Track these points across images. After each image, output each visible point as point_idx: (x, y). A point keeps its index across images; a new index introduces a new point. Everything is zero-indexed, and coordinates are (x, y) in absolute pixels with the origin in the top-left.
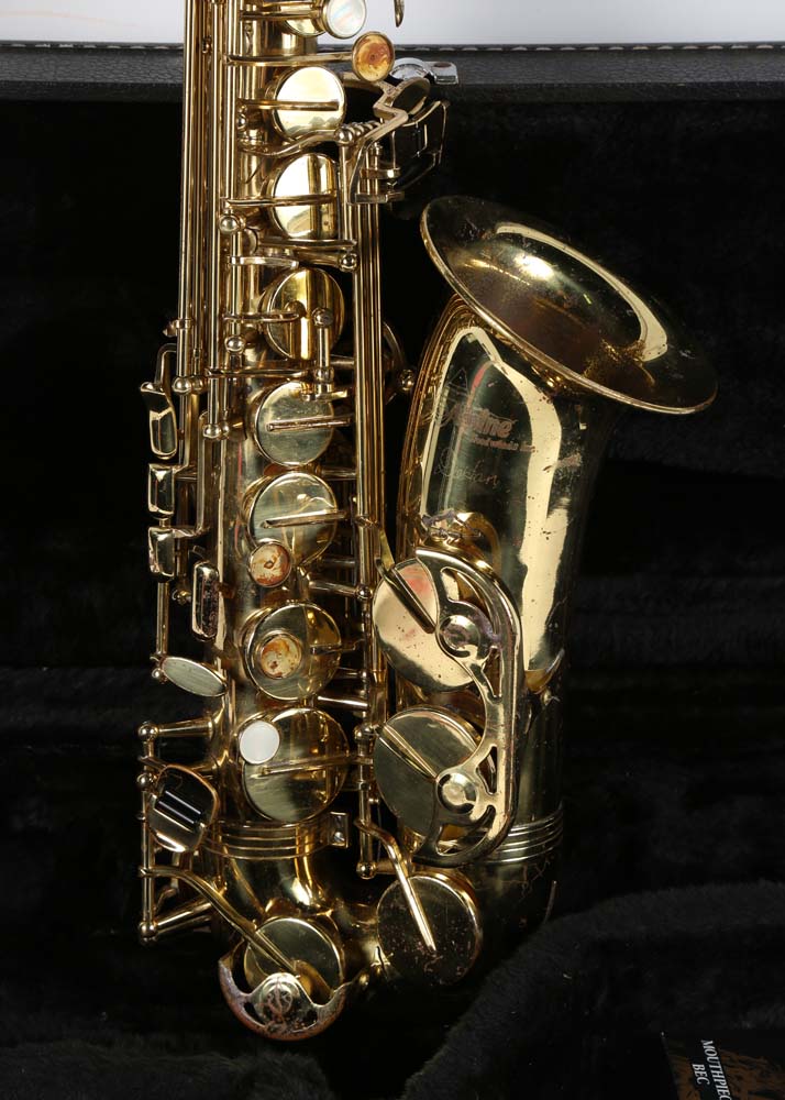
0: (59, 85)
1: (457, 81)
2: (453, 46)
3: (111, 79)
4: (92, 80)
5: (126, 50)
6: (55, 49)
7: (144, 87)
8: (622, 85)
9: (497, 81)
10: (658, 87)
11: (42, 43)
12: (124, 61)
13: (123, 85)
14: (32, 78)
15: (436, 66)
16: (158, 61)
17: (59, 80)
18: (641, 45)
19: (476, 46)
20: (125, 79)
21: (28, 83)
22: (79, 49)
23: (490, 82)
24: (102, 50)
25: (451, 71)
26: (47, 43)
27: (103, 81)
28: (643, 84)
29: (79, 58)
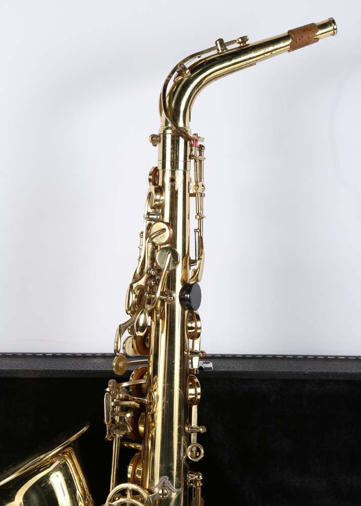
0: (46, 371)
1: (213, 369)
2: (211, 355)
3: (67, 368)
4: (60, 369)
5: (74, 356)
6: (44, 356)
7: (82, 372)
8: (282, 372)
9: (230, 370)
10: (297, 373)
11: (39, 353)
12: (73, 361)
13: (73, 370)
14: (35, 368)
15: (204, 363)
16: (87, 361)
17: (46, 369)
18: (290, 355)
19: (220, 355)
20: (74, 368)
21: (33, 370)
22: (54, 356)
23: (226, 370)
24: (64, 356)
25: (210, 365)
26: (41, 353)
27: (64, 369)
28: (291, 372)
29: (54, 360)
